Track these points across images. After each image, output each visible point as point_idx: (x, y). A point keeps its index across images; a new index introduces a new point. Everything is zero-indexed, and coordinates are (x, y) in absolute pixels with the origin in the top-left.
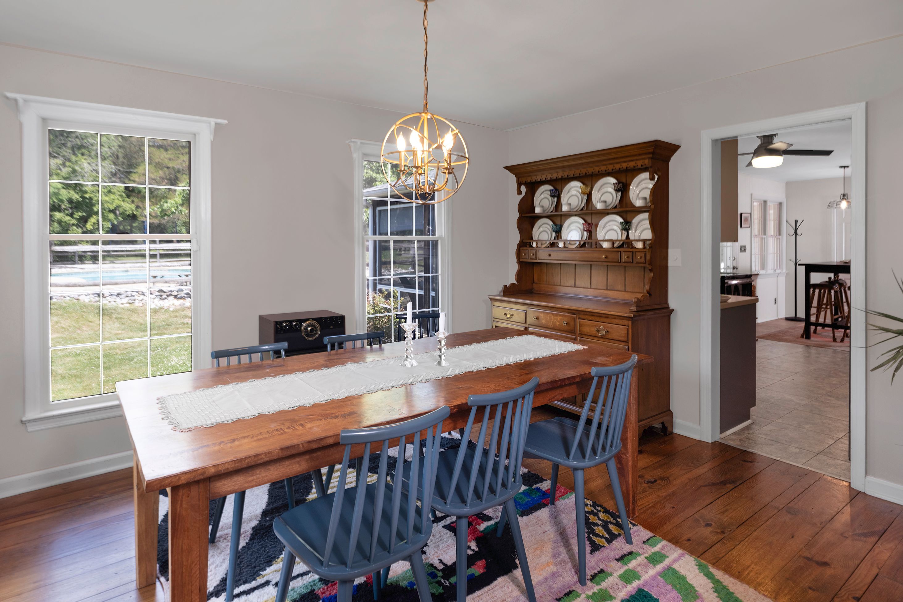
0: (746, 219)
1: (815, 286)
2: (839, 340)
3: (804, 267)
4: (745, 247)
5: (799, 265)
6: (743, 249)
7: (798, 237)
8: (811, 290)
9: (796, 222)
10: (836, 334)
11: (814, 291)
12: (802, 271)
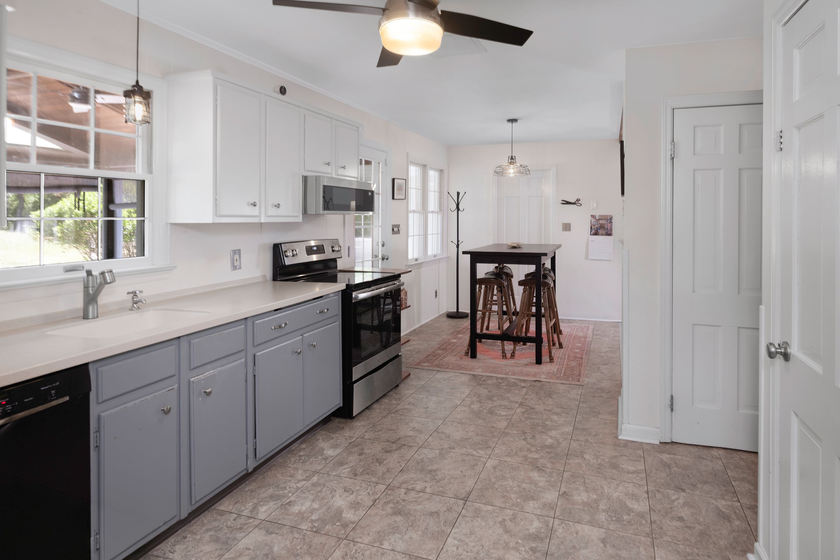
0: (400, 188)
1: (482, 281)
2: (509, 355)
3: (469, 256)
4: (398, 226)
5: (464, 253)
6: (396, 229)
7: (460, 212)
8: (478, 286)
9: (458, 194)
10: (506, 348)
11: (480, 288)
12: (466, 260)
